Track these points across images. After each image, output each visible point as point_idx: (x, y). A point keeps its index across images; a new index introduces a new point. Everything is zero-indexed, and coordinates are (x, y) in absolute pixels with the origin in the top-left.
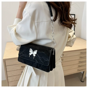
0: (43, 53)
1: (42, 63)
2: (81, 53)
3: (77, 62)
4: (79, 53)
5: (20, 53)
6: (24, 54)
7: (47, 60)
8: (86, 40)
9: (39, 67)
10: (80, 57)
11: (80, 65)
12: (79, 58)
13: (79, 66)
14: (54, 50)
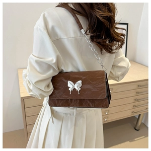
2: (138, 86)
3: (132, 100)
4: (134, 86)
8: (148, 67)
10: (137, 93)
11: (136, 105)
12: (134, 94)
13: (134, 106)
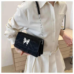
0: (34, 42)
1: (33, 50)
5: (17, 40)
6: (19, 41)
7: (37, 48)
9: (30, 53)
14: (43, 41)
